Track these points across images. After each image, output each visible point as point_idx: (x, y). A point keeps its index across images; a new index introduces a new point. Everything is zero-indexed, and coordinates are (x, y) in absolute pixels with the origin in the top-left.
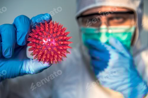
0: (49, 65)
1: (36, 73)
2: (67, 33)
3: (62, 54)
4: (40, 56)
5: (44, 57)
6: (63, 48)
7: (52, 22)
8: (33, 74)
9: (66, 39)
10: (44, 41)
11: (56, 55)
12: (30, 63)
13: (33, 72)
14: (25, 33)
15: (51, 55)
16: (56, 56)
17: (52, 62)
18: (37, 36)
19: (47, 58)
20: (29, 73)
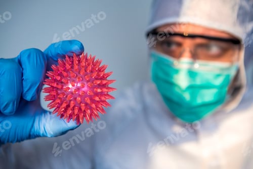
0: (77, 124)
1: (56, 136)
2: (108, 75)
3: (98, 109)
4: (63, 109)
5: (70, 112)
6: (100, 98)
7: (85, 54)
8: (51, 137)
9: (106, 84)
10: (70, 86)
11: (88, 109)
12: (46, 120)
13: (50, 134)
14: (36, 83)
15: (80, 109)
16: (89, 111)
17: (81, 120)
18: (59, 78)
19: (74, 113)
20: (44, 136)
